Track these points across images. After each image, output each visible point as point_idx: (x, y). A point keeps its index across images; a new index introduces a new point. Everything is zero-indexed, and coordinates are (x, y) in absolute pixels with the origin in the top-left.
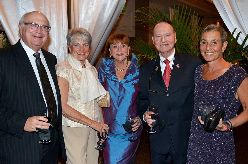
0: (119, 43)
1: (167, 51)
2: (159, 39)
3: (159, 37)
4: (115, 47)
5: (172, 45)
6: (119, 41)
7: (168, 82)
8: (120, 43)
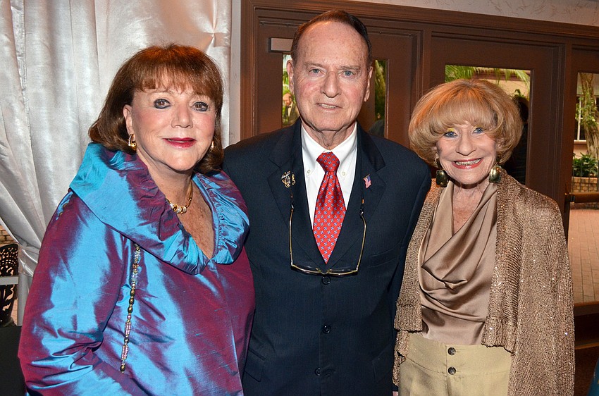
0: (183, 89)
1: (336, 127)
2: (317, 80)
3: (316, 71)
4: (160, 104)
5: (351, 112)
6: (181, 77)
7: (336, 232)
8: (190, 90)
